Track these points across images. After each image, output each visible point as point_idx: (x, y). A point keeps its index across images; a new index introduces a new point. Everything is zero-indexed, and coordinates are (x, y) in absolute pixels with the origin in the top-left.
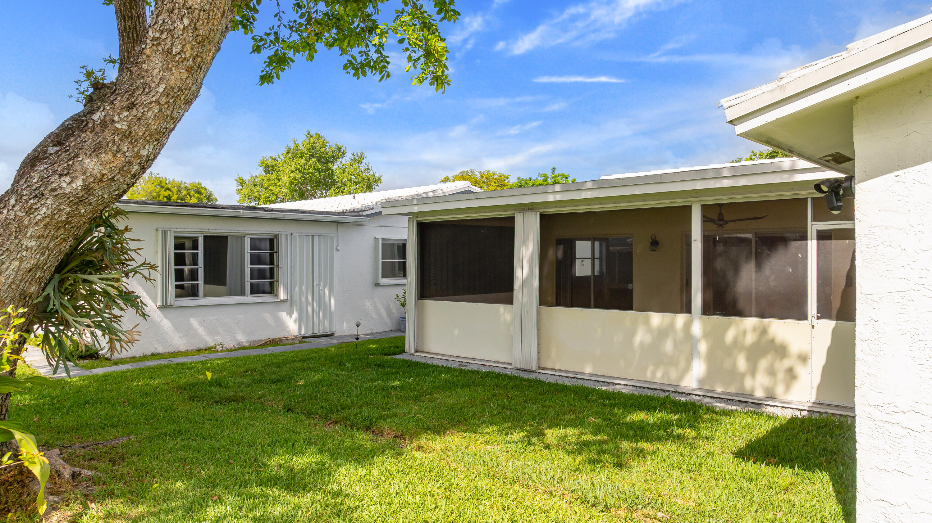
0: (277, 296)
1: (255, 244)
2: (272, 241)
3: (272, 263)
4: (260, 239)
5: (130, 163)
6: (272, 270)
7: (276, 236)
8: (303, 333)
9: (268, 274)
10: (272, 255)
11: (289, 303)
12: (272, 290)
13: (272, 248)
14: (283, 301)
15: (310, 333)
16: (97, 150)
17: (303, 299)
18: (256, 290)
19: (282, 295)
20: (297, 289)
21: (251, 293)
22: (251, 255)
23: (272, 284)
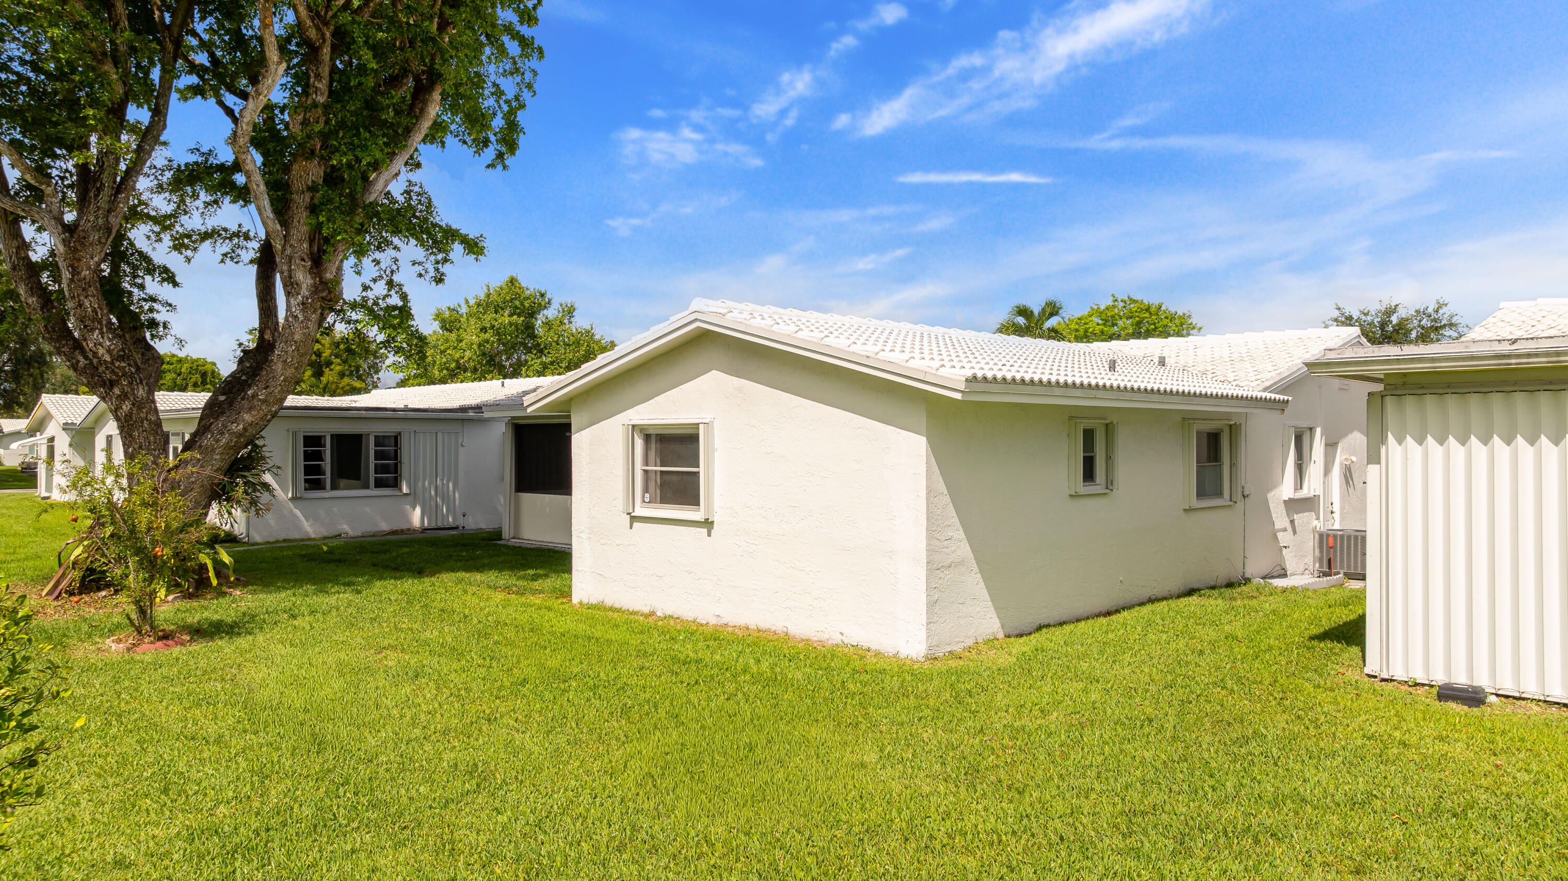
0: (401, 489)
1: (379, 441)
2: (396, 438)
3: (396, 458)
4: (384, 437)
5: (266, 415)
6: (396, 465)
7: (400, 434)
8: (426, 524)
9: (392, 469)
10: (396, 451)
11: (413, 498)
12: (396, 484)
13: (396, 445)
14: (406, 494)
15: (433, 525)
16: (250, 409)
17: (427, 495)
18: (379, 484)
19: (405, 489)
20: (420, 484)
21: (376, 487)
22: (376, 451)
23: (396, 478)
